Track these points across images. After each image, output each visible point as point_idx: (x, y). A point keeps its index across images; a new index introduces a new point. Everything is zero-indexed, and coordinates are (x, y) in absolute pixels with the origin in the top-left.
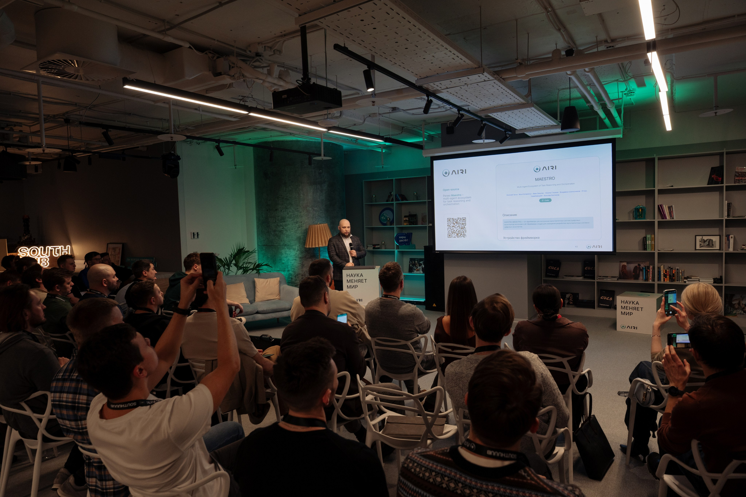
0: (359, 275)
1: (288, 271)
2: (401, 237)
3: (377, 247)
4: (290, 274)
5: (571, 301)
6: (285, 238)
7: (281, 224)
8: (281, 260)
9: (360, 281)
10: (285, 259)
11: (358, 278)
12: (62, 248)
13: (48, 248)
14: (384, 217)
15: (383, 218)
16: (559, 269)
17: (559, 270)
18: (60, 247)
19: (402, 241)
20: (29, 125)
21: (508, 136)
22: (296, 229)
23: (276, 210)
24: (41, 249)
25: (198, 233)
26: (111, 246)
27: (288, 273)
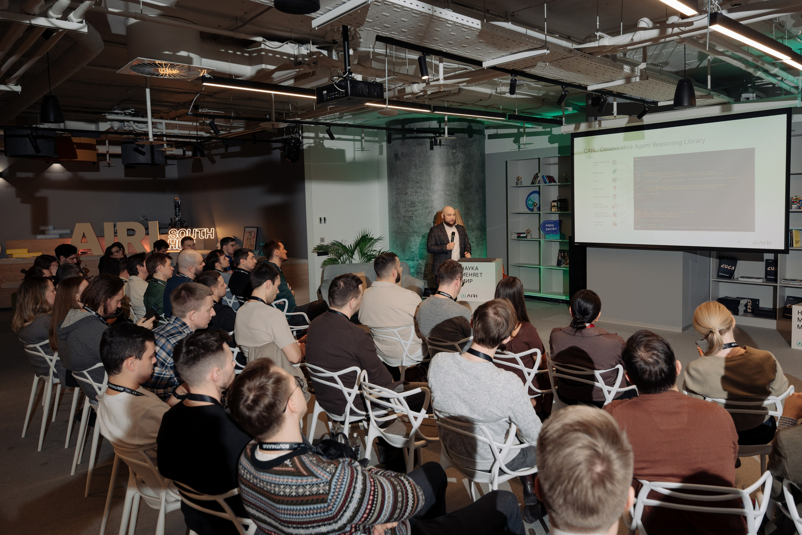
0: (475, 268)
1: (418, 260)
2: (548, 225)
3: (522, 235)
4: (419, 263)
5: (749, 309)
6: (415, 224)
7: (411, 209)
8: (410, 248)
9: (475, 275)
10: (414, 247)
11: (473, 272)
12: (207, 230)
13: (195, 230)
14: (532, 201)
15: (530, 202)
16: (735, 268)
17: (734, 270)
18: (205, 230)
19: (549, 229)
20: (167, 112)
21: (647, 109)
22: (426, 215)
23: (406, 194)
24: (189, 231)
25: (325, 218)
26: (248, 230)
27: (417, 263)
